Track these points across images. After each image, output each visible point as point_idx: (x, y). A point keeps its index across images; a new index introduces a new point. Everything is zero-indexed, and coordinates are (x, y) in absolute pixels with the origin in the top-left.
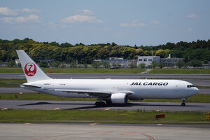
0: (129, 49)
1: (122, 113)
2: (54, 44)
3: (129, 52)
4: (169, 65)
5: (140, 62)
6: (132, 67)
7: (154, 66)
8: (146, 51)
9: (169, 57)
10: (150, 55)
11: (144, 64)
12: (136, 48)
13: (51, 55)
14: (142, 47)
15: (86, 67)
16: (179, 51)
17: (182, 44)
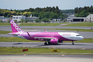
0: (7, 11)
1: (3, 48)
3: (8, 13)
4: (31, 21)
5: (14, 19)
6: (9, 22)
7: (22, 21)
8: (18, 13)
9: (31, 16)
10: (20, 15)
11: (17, 20)
12: (12, 11)
14: (15, 10)
16: (36, 13)
17: (38, 9)
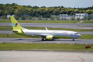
0: (71, 10)
1: (66, 45)
2: (29, 7)
3: (71, 11)
5: (77, 17)
6: (73, 20)
7: (85, 19)
8: (81, 11)
10: (83, 13)
11: (79, 18)
12: (75, 9)
13: (27, 13)
14: (78, 8)
15: (47, 20)
